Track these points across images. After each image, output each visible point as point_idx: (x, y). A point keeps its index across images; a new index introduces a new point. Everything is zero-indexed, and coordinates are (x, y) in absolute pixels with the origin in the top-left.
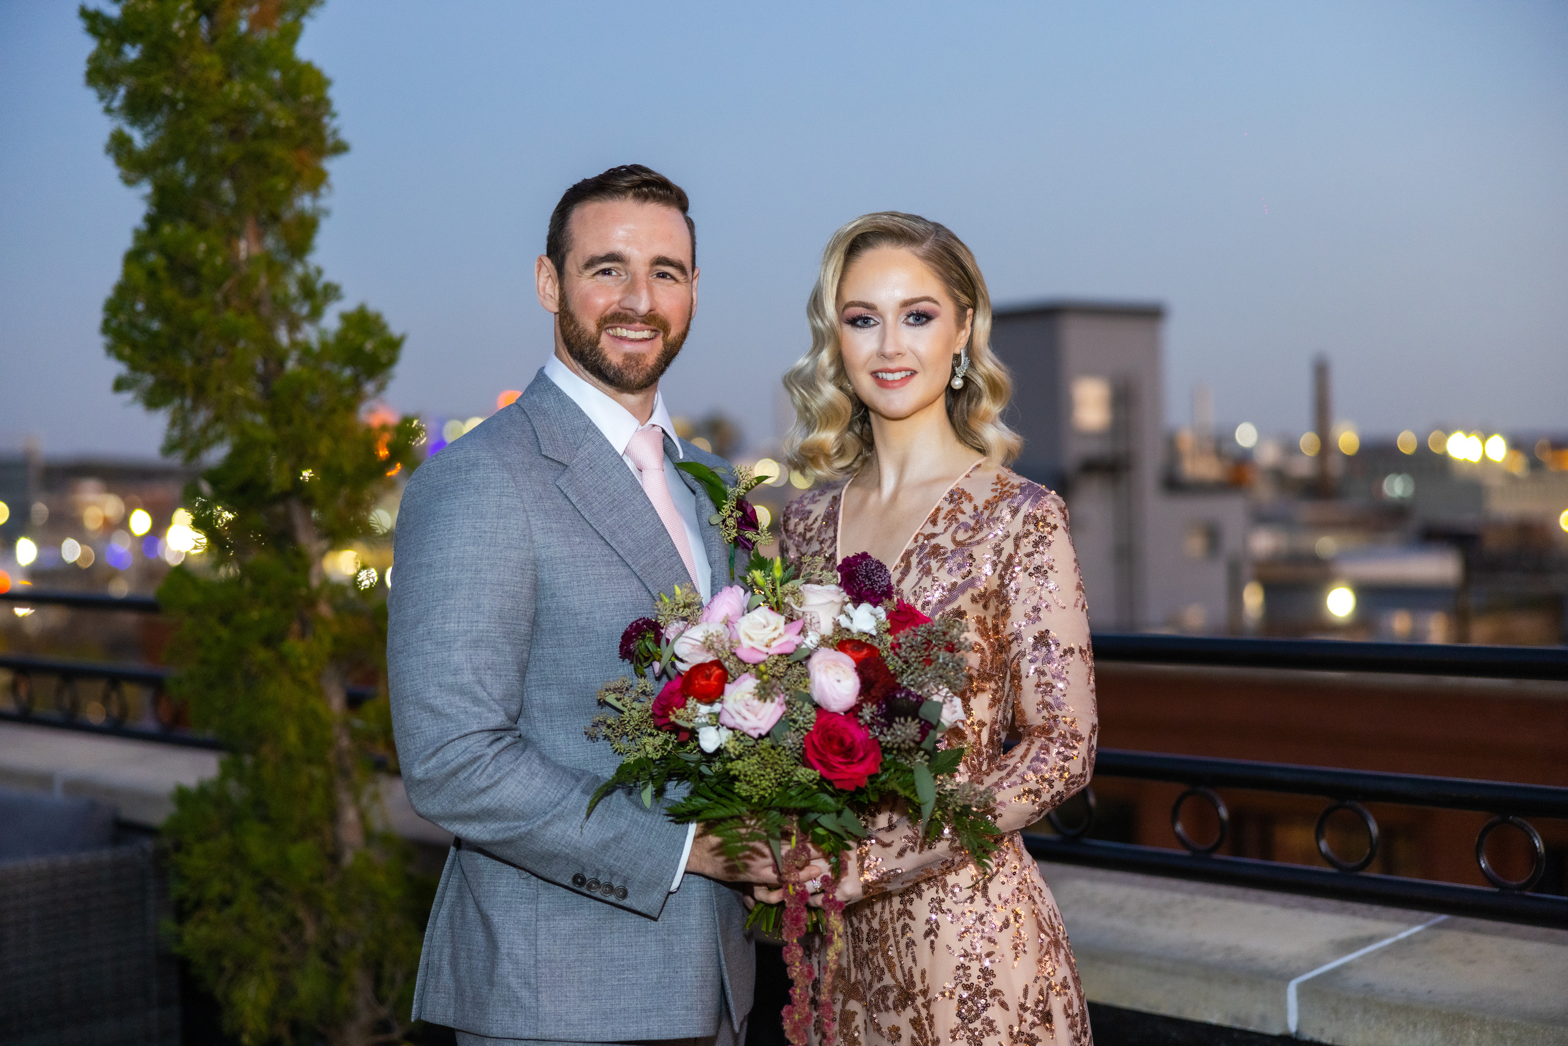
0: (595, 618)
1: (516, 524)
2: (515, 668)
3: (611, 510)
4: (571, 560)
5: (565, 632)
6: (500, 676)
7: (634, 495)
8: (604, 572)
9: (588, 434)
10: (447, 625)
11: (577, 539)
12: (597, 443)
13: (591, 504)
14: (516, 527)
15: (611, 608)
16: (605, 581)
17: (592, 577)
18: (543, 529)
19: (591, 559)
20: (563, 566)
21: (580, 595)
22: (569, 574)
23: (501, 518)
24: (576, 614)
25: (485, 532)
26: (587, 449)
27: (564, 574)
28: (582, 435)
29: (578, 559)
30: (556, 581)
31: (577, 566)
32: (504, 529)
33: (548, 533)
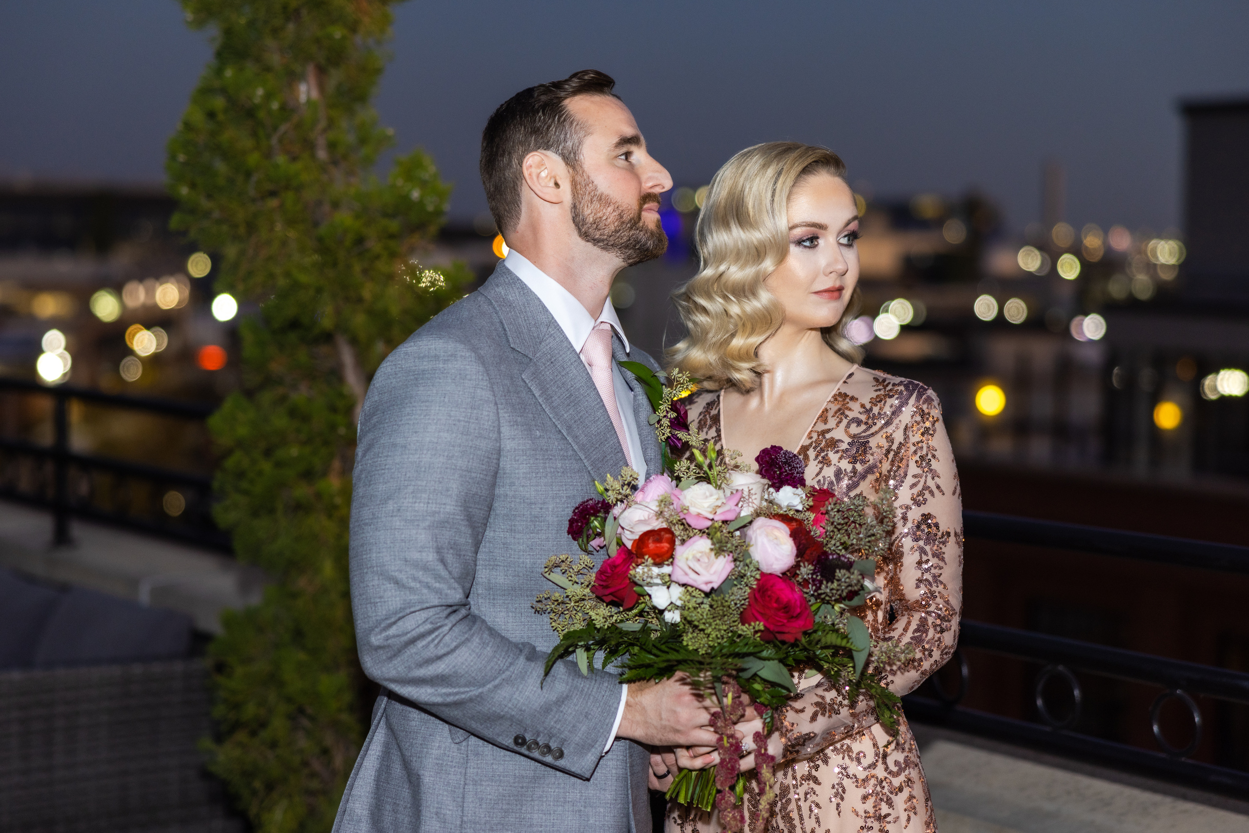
0: (548, 508)
1: (488, 415)
3: (568, 405)
5: (518, 519)
6: (460, 555)
7: (588, 392)
8: (559, 465)
9: (550, 329)
10: (417, 505)
11: (538, 433)
12: (558, 339)
13: (552, 397)
14: (487, 418)
16: (560, 474)
17: (548, 470)
18: (510, 422)
19: (549, 452)
20: (525, 457)
21: (537, 486)
22: (529, 465)
23: (475, 409)
24: (531, 503)
25: (459, 421)
26: (549, 343)
27: (524, 465)
28: (545, 330)
29: (538, 452)
30: (517, 471)
31: (537, 459)
32: (477, 419)
33: (513, 425)
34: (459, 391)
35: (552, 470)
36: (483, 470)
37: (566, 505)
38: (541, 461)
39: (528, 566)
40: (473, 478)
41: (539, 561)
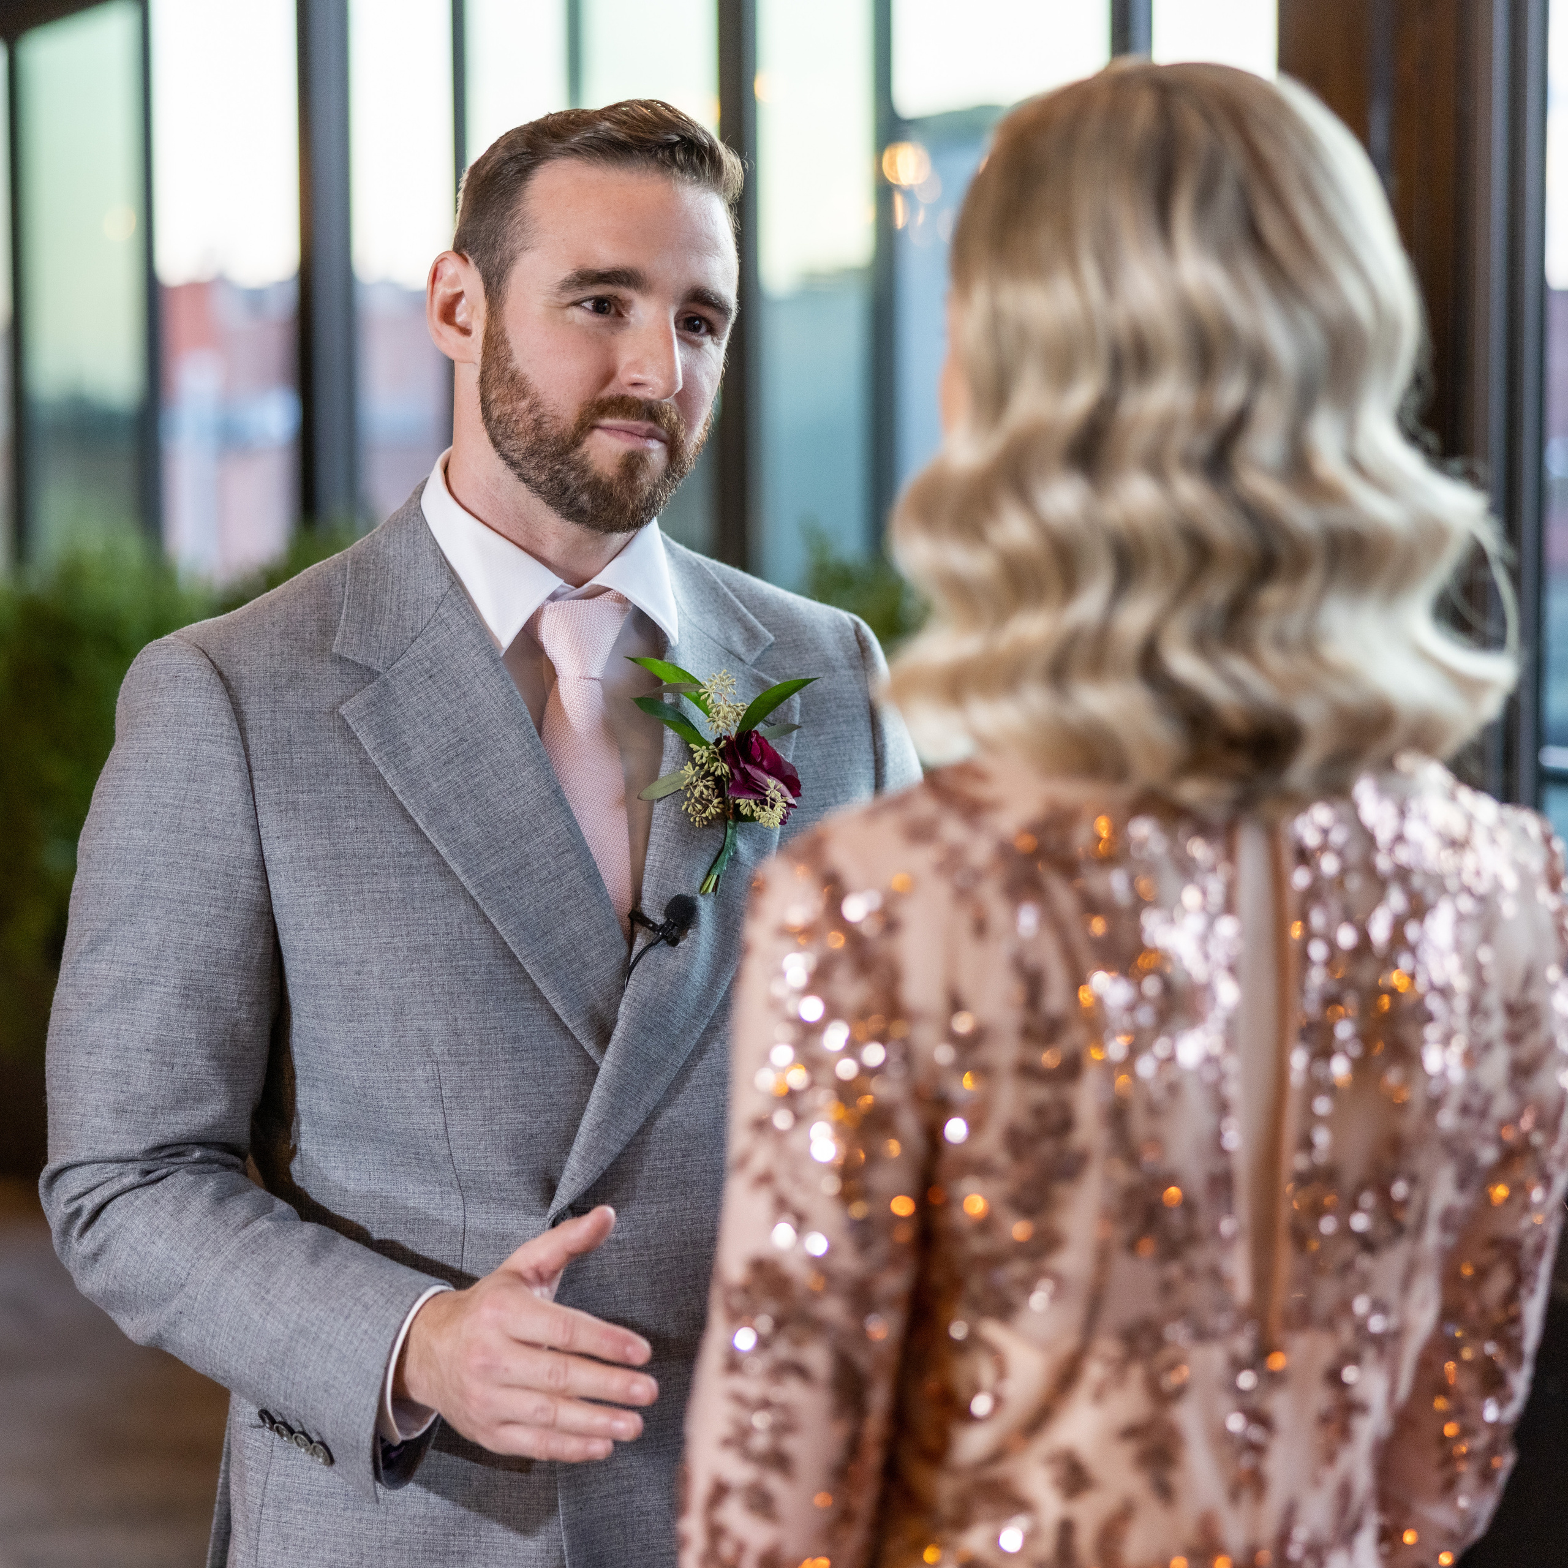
2: (205, 1052)
3: (449, 761)
4: (328, 863)
5: (322, 993)
6: (172, 1066)
8: (395, 885)
9: (441, 610)
10: (97, 966)
11: (352, 823)
12: (454, 629)
13: (408, 749)
14: (218, 798)
15: (401, 955)
16: (394, 904)
17: (368, 896)
18: (279, 804)
19: (373, 861)
20: (313, 874)
21: (344, 928)
22: (323, 888)
23: (195, 781)
24: (339, 964)
25: (165, 806)
26: (433, 639)
27: (315, 889)
28: (432, 611)
29: (343, 862)
30: (302, 901)
31: (341, 876)
32: (198, 802)
33: (287, 811)
34: (169, 748)
35: (377, 896)
36: (217, 900)
37: (408, 966)
38: (351, 880)
39: (357, 1085)
40: (195, 915)
41: (373, 1074)
